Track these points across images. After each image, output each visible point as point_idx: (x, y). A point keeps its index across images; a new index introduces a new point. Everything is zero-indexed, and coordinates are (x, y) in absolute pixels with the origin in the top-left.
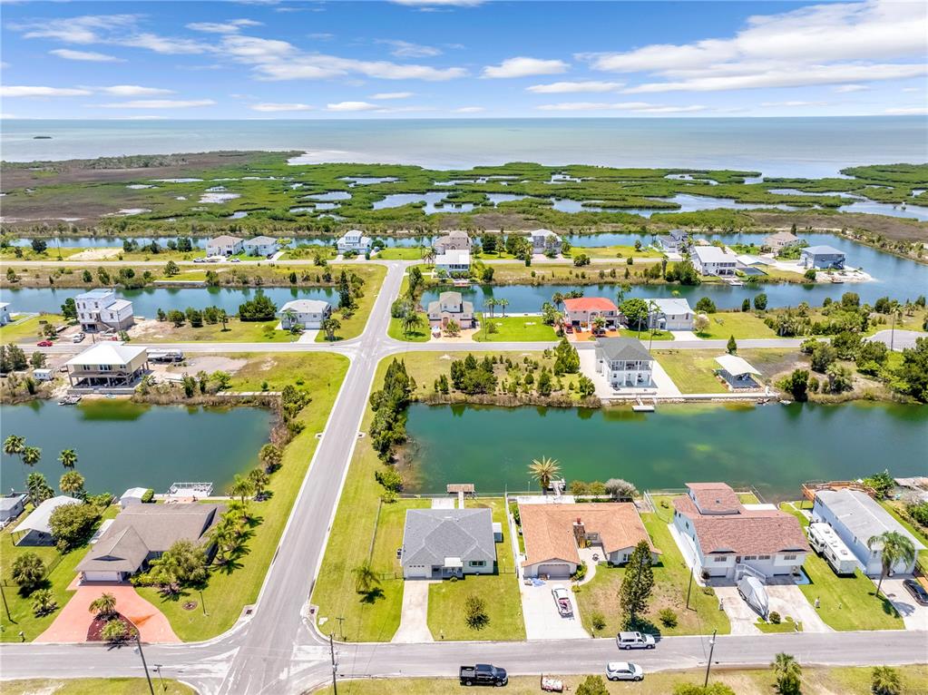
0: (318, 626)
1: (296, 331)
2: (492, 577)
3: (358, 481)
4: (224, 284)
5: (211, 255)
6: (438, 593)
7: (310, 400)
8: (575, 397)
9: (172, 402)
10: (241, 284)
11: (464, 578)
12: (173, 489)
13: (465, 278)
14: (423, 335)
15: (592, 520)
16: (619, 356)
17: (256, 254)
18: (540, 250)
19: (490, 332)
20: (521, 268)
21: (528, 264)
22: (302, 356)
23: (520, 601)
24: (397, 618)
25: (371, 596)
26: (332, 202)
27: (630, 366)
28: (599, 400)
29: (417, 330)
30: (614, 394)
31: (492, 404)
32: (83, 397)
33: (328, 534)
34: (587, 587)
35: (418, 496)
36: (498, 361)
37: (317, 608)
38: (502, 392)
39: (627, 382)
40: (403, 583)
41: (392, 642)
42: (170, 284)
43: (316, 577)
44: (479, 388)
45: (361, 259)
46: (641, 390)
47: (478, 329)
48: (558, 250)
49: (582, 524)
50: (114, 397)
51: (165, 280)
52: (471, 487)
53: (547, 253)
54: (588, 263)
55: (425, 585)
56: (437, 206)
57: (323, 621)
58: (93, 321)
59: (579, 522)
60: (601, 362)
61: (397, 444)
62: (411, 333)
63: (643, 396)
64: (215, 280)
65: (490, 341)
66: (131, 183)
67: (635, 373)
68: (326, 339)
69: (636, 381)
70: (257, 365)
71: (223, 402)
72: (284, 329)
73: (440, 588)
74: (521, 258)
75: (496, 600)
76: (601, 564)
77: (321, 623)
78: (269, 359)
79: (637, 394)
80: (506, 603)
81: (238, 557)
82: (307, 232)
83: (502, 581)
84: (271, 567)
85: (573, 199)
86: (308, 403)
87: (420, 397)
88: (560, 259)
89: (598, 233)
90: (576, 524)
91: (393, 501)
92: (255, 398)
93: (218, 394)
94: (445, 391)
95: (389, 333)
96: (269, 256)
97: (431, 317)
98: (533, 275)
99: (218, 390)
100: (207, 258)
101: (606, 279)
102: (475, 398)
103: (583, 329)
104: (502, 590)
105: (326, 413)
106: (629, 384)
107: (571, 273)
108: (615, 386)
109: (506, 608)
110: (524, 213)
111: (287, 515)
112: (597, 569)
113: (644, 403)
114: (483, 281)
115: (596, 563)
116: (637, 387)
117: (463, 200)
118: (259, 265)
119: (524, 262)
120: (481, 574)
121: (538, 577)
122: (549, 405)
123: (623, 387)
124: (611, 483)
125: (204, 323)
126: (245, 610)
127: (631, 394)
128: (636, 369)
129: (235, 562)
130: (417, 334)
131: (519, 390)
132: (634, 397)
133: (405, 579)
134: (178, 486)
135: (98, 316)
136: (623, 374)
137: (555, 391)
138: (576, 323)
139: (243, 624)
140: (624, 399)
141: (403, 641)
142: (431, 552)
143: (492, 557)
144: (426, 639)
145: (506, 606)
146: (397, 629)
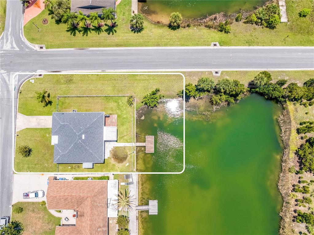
0: (29, 80)
24: (31, 114)
37: (42, 77)
52: (151, 151)
57: (33, 81)
73: (49, 133)
80: (37, 166)
81: (80, 31)
83: (53, 165)
84: (72, 49)
104: (46, 165)
111: (118, 45)
126: (43, 46)
129: (76, 31)
139: (34, 48)
141: (18, 118)
142: (58, 128)
143: (55, 161)
144: (18, 128)
145: (35, 166)
146: (25, 115)
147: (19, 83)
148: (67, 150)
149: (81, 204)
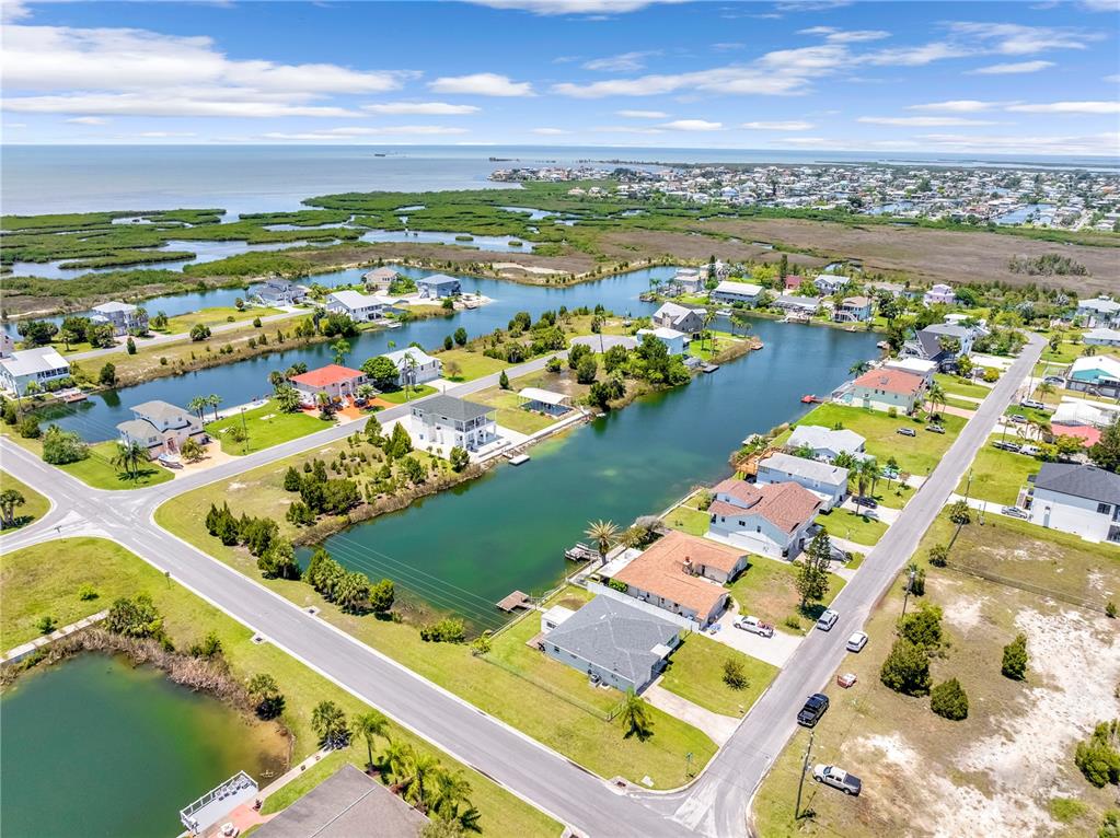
0: (652, 788)
2: (684, 646)
3: (412, 654)
6: (676, 687)
8: (449, 472)
11: (670, 661)
13: (72, 387)
16: (466, 414)
18: (122, 330)
19: (239, 441)
20: (128, 359)
21: (132, 351)
25: (641, 731)
27: (478, 423)
28: (477, 467)
29: (145, 467)
30: (480, 457)
33: (489, 717)
37: (619, 779)
41: (720, 746)
43: (564, 759)
44: (352, 501)
46: (495, 445)
52: (519, 595)
53: (137, 333)
54: (209, 334)
55: (656, 689)
57: (647, 780)
63: (504, 450)
65: (255, 449)
73: (672, 681)
76: (724, 587)
77: (651, 784)
79: (497, 449)
83: (694, 644)
84: (504, 786)
88: (161, 336)
90: (686, 563)
91: (484, 649)
97: (148, 443)
101: (259, 349)
102: (360, 514)
104: (708, 650)
105: (214, 613)
107: (207, 350)
108: (471, 448)
113: (513, 455)
114: (101, 386)
116: (487, 442)
120: (676, 649)
123: (477, 447)
127: (492, 451)
128: (484, 424)
132: (498, 452)
140: (492, 458)
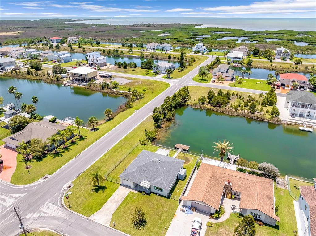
1: (157, 73)
2: (165, 199)
3: (137, 132)
4: (145, 57)
5: (148, 49)
6: (131, 199)
7: (143, 97)
8: (268, 117)
9: (97, 90)
10: (151, 58)
11: (149, 195)
12: (66, 119)
13: (239, 63)
14: (207, 81)
15: (239, 184)
16: (298, 99)
17: (163, 50)
18: (279, 57)
19: (238, 84)
20: (267, 63)
21: (271, 61)
22: (152, 82)
23: (171, 220)
24: (101, 205)
25: (99, 189)
26: (202, 38)
27: (304, 106)
28: (280, 121)
29: (205, 78)
30: (290, 119)
31: (222, 113)
32: (71, 84)
34: (218, 225)
35: (160, 145)
36: (235, 95)
37: (72, 186)
38: (230, 108)
39: (300, 114)
40: (119, 186)
41: (89, 218)
42: (128, 56)
43: (84, 171)
44: (218, 104)
45: (200, 54)
46: (308, 120)
47: (234, 82)
48: (288, 57)
49: (231, 185)
50: (80, 86)
51: (128, 55)
52: (187, 147)
53: (282, 58)
54: (301, 63)
55: (128, 191)
56: (242, 41)
57: (70, 193)
58: (91, 62)
59: (229, 183)
60: (288, 102)
61: (167, 121)
62: (202, 80)
63: (307, 123)
64: (143, 56)
65: (237, 87)
66: (141, 30)
67: (306, 111)
68: (166, 77)
69: (306, 115)
70: (134, 82)
71: (113, 93)
72: (154, 72)
73: (134, 196)
74: (268, 59)
75: (158, 214)
76: (234, 213)
78: (140, 81)
79: (305, 122)
80: (162, 218)
81: (63, 152)
82: (186, 45)
83: (169, 203)
84: (72, 160)
85: (305, 42)
86: (141, 98)
87: (190, 104)
88: (288, 61)
89: (312, 54)
90: (226, 183)
91: (145, 144)
92: (124, 93)
93: (112, 90)
94: (203, 103)
95: (193, 79)
96: (167, 51)
97: (213, 74)
98: (271, 65)
99: (113, 88)
100: (146, 50)
101: (308, 70)
102: (215, 109)
103: (286, 88)
104: (165, 209)
105: (145, 103)
106: (301, 116)
107: (290, 66)
108: (293, 115)
109: (160, 221)
110: (279, 45)
111: (97, 139)
112: (231, 215)
113: (307, 127)
114: (247, 66)
115: (232, 211)
116: (305, 118)
117: (254, 39)
118: (161, 53)
119: (269, 61)
120: (160, 195)
121: (190, 208)
122: (252, 118)
123: (297, 117)
124: (264, 165)
125: (128, 67)
126: (45, 176)
127: (301, 121)
128: (307, 108)
129: (60, 153)
130: (204, 80)
131: (239, 108)
132: (302, 122)
133: (121, 185)
134: (69, 119)
135: (93, 60)
136: (299, 110)
137: (258, 112)
138: (283, 85)
139: (39, 183)
140: (296, 123)
141: (95, 219)
142: (136, 175)
143: (167, 188)
144: (106, 223)
145: (161, 220)
146: (97, 211)
147: (59, 205)
148: (162, 174)
149: (219, 181)
